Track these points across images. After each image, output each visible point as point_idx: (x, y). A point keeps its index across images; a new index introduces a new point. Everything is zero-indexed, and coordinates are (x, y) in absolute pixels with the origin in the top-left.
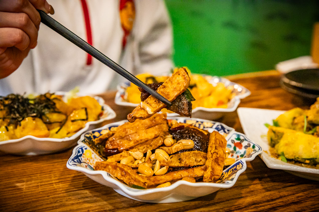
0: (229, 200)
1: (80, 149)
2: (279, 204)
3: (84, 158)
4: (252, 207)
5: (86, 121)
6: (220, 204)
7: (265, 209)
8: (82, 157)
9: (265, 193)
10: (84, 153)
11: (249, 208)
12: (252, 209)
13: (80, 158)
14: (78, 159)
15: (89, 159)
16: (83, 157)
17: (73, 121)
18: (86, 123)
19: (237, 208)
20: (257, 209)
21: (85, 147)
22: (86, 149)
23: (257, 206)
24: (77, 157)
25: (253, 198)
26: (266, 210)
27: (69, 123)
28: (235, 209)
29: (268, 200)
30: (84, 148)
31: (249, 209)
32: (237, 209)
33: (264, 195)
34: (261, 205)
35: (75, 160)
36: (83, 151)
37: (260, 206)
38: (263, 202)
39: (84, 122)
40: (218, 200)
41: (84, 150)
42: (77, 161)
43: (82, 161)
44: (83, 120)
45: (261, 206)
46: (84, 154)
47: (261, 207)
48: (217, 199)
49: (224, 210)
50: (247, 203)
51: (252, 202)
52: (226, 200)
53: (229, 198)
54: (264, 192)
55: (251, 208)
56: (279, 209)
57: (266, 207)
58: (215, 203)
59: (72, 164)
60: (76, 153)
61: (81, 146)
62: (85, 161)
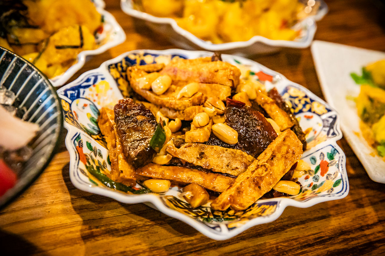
0: (304, 221)
1: (93, 76)
2: (378, 237)
3: (91, 93)
4: (340, 240)
5: (79, 49)
6: (292, 229)
7: (360, 244)
9: (356, 210)
11: (336, 242)
12: (340, 243)
13: (82, 90)
15: (99, 95)
16: (91, 90)
17: (58, 48)
18: (79, 52)
19: (318, 240)
20: (347, 244)
21: (103, 76)
22: (103, 79)
23: (347, 237)
24: (77, 88)
25: (340, 219)
26: (361, 248)
27: (51, 49)
28: (316, 243)
29: (362, 227)
30: (99, 77)
31: (336, 244)
32: (318, 242)
33: (356, 215)
34: (352, 236)
36: (95, 81)
37: (351, 238)
38: (354, 230)
39: (76, 51)
40: (288, 221)
41: (99, 80)
42: (71, 94)
43: (82, 96)
44: (75, 47)
45: (353, 239)
46: (94, 86)
47: (353, 241)
48: (287, 218)
49: (298, 242)
50: (332, 230)
51: (339, 228)
52: (299, 220)
53: (304, 218)
54: (354, 209)
55: (338, 241)
56: (380, 246)
57: (360, 241)
58: (284, 226)
60: (82, 80)
61: (98, 73)
62: (88, 97)
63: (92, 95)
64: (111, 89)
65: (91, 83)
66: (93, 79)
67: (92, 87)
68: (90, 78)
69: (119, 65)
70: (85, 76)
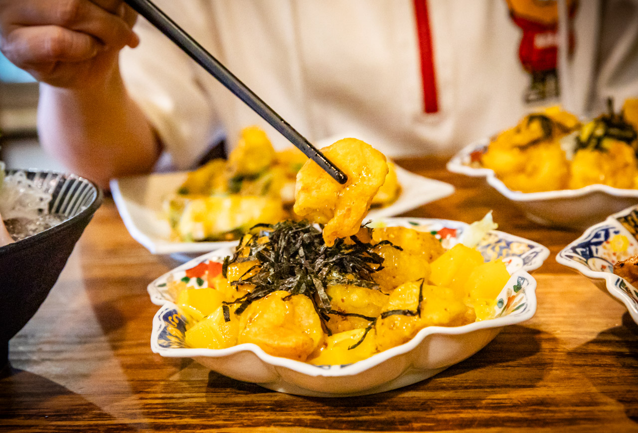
1: (603, 230)
3: (606, 251)
8: (600, 248)
10: (610, 239)
13: (593, 248)
14: (588, 249)
15: (618, 254)
16: (605, 248)
21: (616, 230)
22: (616, 233)
24: (587, 245)
30: (611, 231)
35: (579, 250)
36: (607, 235)
41: (612, 236)
42: (582, 252)
43: (595, 254)
46: (608, 243)
59: (567, 256)
60: (589, 236)
61: (607, 226)
62: (604, 256)
63: (609, 255)
64: (632, 245)
65: (602, 238)
66: (603, 233)
67: (605, 244)
68: (599, 232)
69: (629, 218)
70: (592, 231)
